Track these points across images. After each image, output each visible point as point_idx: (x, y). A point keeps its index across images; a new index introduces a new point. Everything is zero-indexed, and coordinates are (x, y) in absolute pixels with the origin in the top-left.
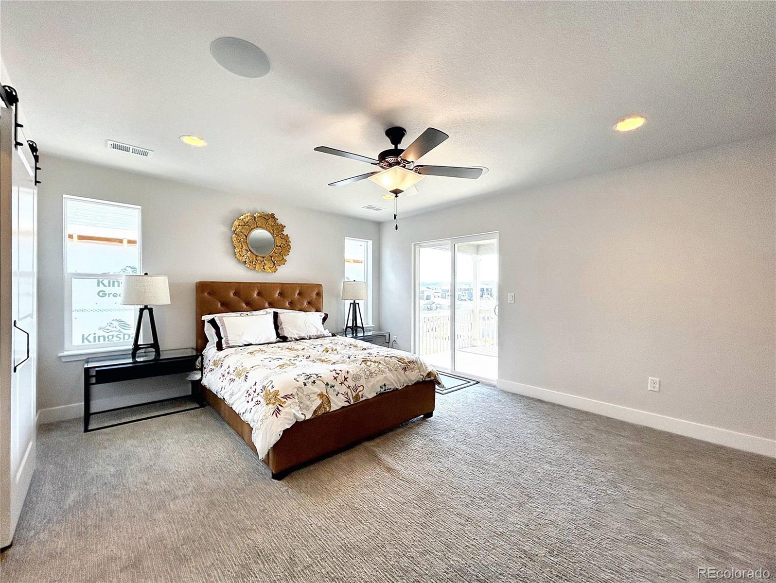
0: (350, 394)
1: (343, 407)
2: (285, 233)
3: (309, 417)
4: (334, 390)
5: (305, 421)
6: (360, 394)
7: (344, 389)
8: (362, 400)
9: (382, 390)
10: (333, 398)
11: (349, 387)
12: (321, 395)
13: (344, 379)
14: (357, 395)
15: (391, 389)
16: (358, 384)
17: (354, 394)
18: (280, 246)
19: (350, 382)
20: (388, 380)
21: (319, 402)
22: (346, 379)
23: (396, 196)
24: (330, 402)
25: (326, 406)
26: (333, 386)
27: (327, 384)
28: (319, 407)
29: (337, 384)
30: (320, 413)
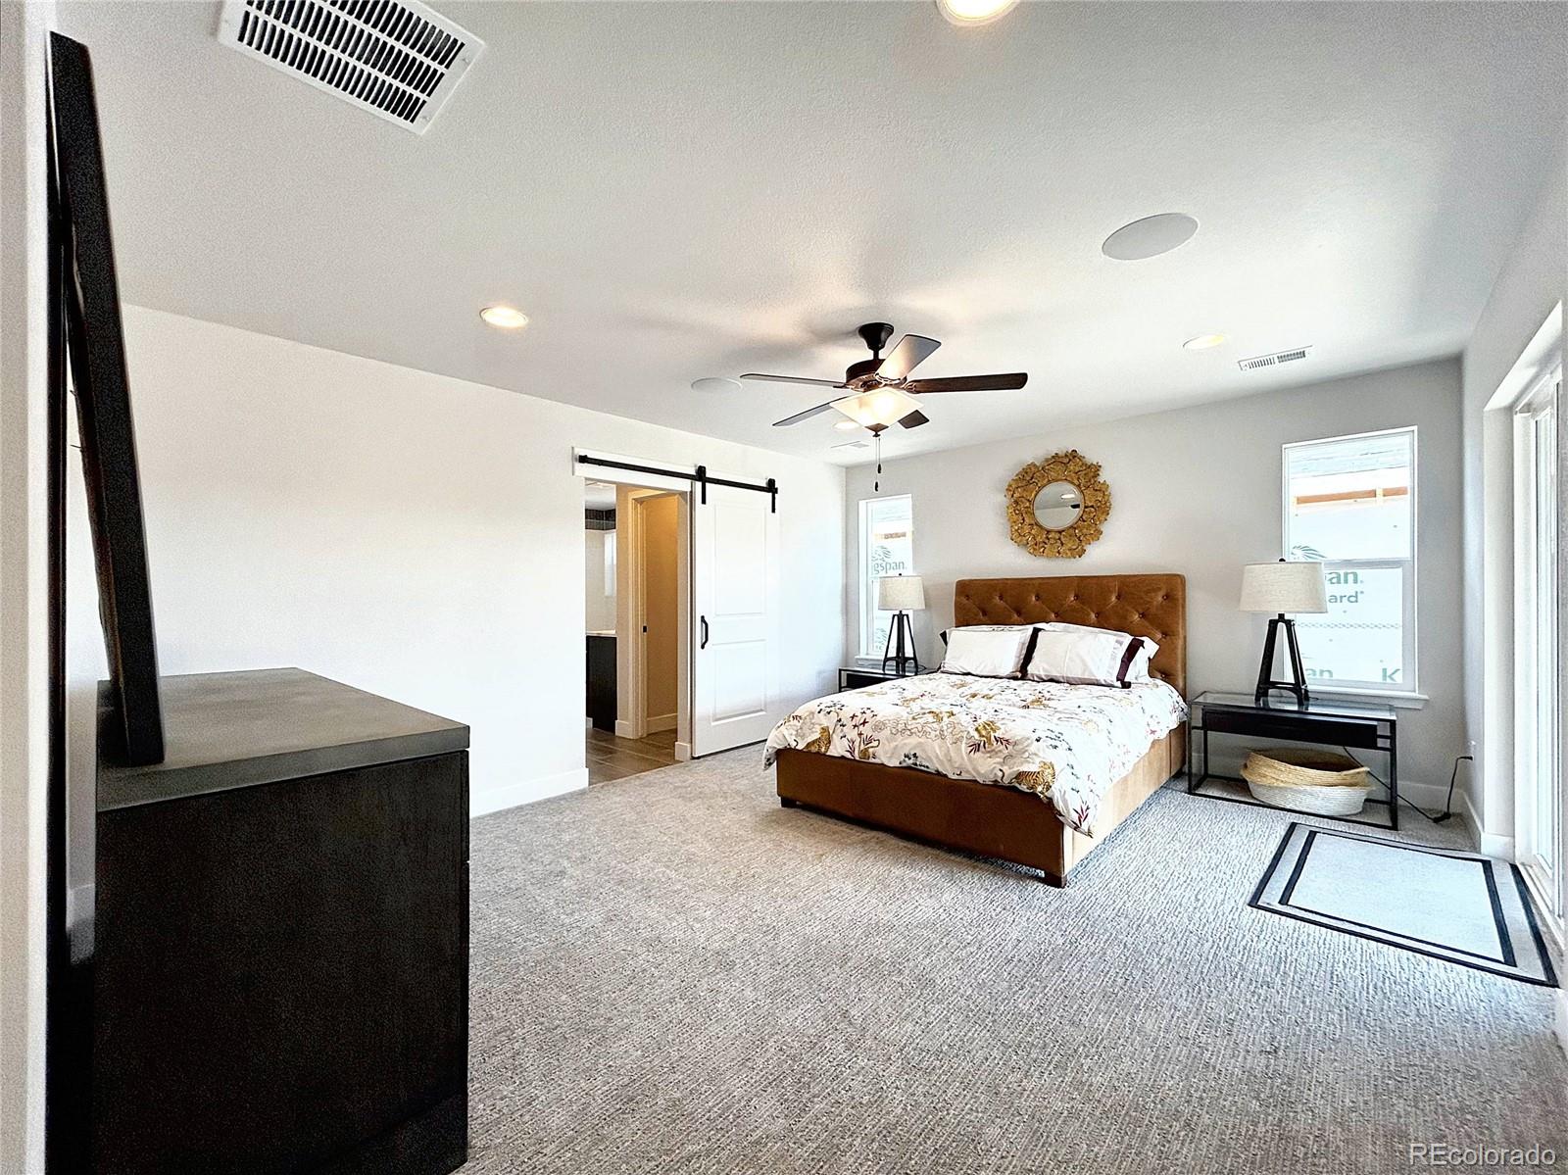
0: (857, 744)
1: (843, 757)
2: (1101, 479)
3: (800, 747)
4: (842, 730)
5: (795, 749)
6: (871, 750)
7: (853, 734)
8: (872, 760)
9: (910, 762)
10: (836, 738)
11: (860, 734)
12: (825, 730)
13: (862, 721)
14: (866, 750)
15: (927, 767)
16: (876, 736)
17: (862, 747)
18: (1092, 506)
19: (866, 730)
20: (924, 750)
21: (816, 736)
22: (865, 723)
23: (877, 435)
24: (830, 742)
25: (822, 744)
26: (843, 726)
27: (840, 720)
28: (814, 742)
29: (850, 724)
30: (814, 749)
